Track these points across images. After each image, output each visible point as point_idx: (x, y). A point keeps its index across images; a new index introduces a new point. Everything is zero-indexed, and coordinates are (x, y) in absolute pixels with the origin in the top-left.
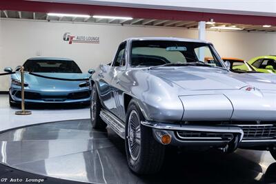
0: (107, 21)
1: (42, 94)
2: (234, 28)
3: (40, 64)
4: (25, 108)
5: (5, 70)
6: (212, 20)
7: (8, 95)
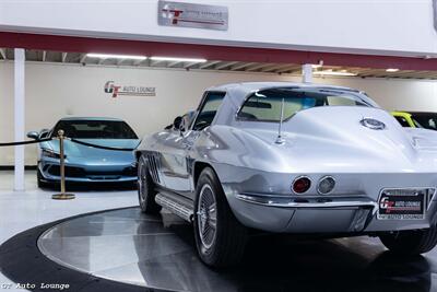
0: (166, 64)
1: (87, 169)
2: (344, 73)
3: (76, 126)
4: (67, 190)
5: (29, 136)
6: (322, 62)
7: (36, 172)
